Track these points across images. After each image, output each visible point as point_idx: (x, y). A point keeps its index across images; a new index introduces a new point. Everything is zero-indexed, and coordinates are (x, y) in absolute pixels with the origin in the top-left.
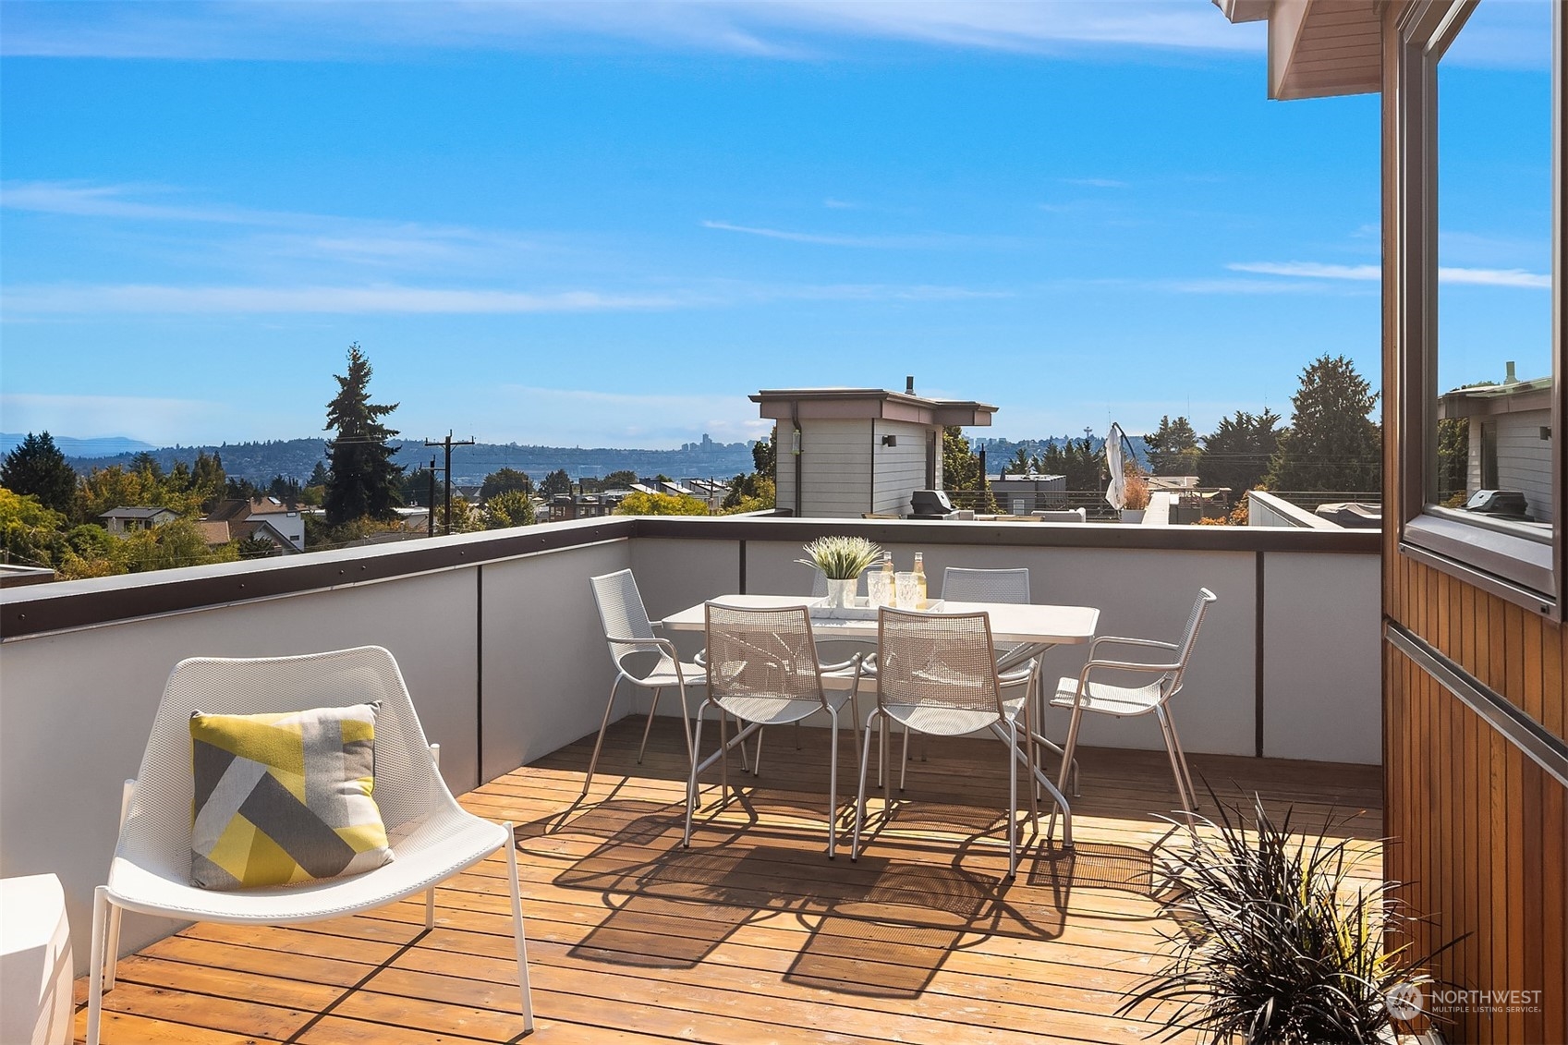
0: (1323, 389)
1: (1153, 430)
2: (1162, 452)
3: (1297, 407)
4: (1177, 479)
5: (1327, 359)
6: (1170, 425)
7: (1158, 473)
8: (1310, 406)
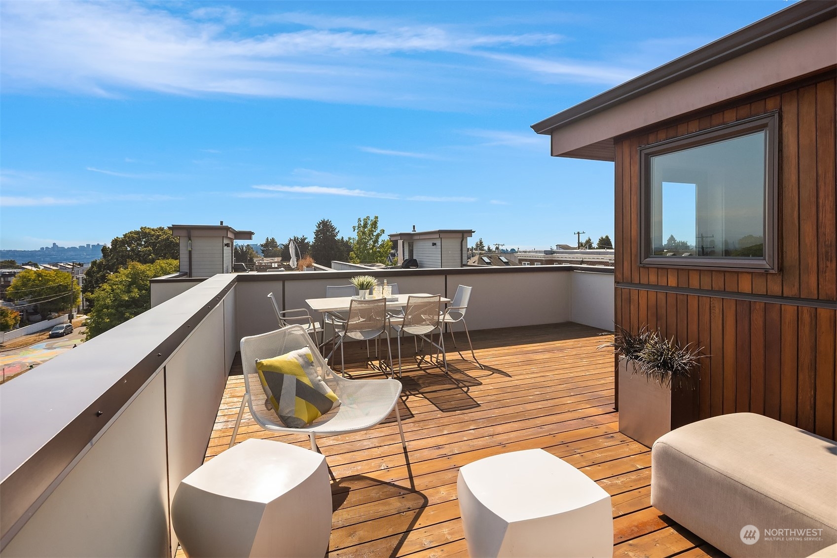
0: (323, 229)
1: (264, 242)
2: (267, 249)
3: (315, 235)
4: (273, 258)
5: (324, 220)
6: (269, 240)
7: (265, 257)
8: (319, 235)
